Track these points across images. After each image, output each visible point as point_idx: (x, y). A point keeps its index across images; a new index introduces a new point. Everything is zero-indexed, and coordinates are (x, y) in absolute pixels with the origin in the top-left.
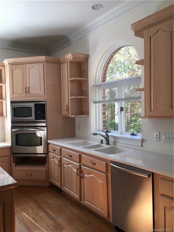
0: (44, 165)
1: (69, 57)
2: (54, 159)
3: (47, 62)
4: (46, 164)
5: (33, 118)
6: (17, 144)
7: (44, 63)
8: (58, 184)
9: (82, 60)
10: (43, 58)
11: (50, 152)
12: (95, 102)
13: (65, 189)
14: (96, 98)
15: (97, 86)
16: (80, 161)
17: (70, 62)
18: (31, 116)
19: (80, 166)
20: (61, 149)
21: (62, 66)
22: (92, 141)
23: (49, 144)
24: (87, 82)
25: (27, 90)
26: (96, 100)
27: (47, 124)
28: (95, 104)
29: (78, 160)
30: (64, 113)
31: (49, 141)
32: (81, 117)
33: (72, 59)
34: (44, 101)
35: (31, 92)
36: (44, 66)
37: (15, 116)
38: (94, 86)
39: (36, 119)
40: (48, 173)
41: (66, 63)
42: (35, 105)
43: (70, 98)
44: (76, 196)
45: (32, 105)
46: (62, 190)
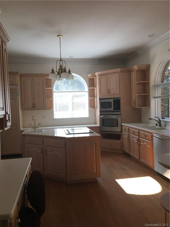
0: (120, 140)
1: (136, 67)
2: (125, 135)
3: (121, 72)
4: (120, 139)
5: (112, 109)
6: (103, 125)
7: (120, 73)
8: (127, 151)
9: (144, 69)
10: (119, 70)
11: (123, 131)
12: (155, 98)
13: (131, 154)
14: (155, 94)
15: (156, 86)
16: (139, 136)
17: (136, 70)
18: (111, 108)
19: (139, 138)
20: (129, 129)
21: (131, 73)
22: (151, 124)
23: (122, 125)
24: (148, 84)
25: (109, 91)
26: (155, 96)
27: (121, 113)
28: (154, 99)
29: (138, 135)
30: (133, 105)
31: (122, 124)
32: (145, 108)
33: (137, 69)
34: (119, 98)
35: (112, 92)
36: (119, 75)
37: (101, 108)
38: (154, 86)
39: (114, 109)
40: (122, 144)
41: (134, 72)
42: (114, 100)
43: (136, 95)
44: (137, 157)
45: (112, 100)
46: (130, 155)
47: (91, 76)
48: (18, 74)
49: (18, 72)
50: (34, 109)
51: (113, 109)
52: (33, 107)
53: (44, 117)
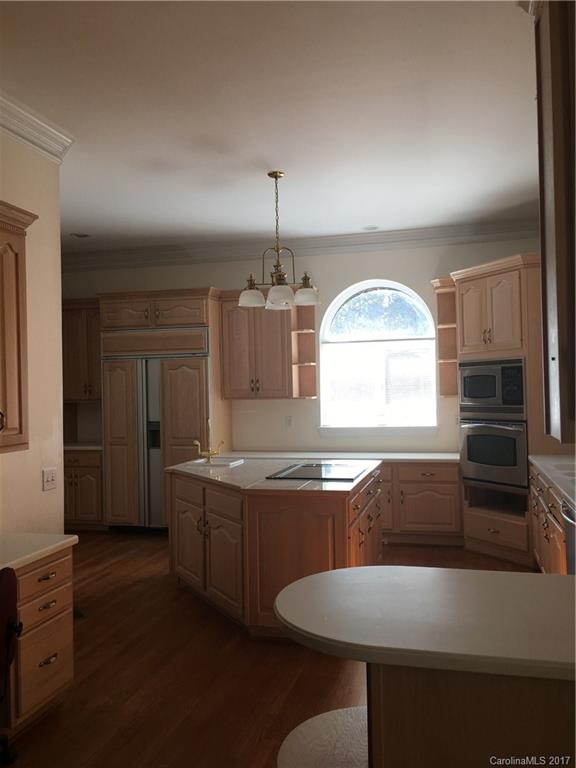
0: (524, 515)
3: (526, 266)
5: (498, 399)
6: (470, 458)
7: (522, 271)
10: (518, 259)
11: (532, 483)
18: (495, 396)
25: (487, 338)
27: (526, 416)
31: (530, 458)
34: (520, 361)
35: (496, 340)
36: (520, 278)
37: (465, 395)
39: (504, 402)
42: (503, 369)
45: (497, 370)
47: (439, 284)
48: (210, 294)
49: (209, 289)
50: (256, 398)
51: (500, 401)
52: (253, 390)
53: (290, 420)
